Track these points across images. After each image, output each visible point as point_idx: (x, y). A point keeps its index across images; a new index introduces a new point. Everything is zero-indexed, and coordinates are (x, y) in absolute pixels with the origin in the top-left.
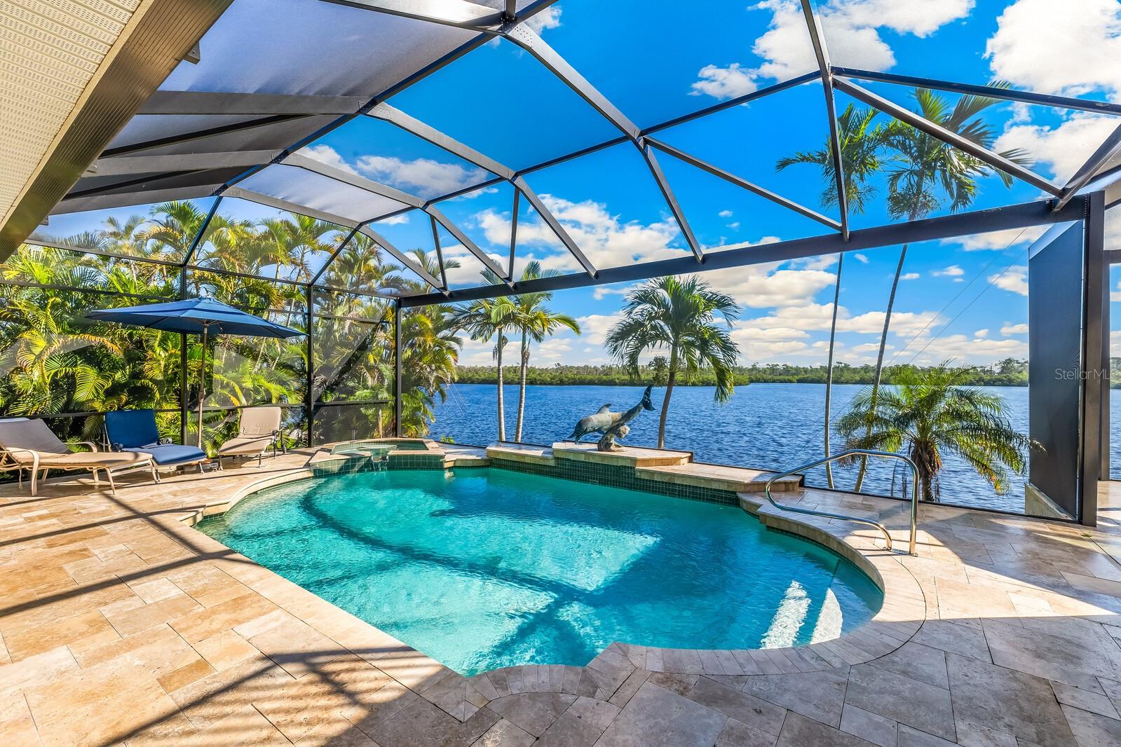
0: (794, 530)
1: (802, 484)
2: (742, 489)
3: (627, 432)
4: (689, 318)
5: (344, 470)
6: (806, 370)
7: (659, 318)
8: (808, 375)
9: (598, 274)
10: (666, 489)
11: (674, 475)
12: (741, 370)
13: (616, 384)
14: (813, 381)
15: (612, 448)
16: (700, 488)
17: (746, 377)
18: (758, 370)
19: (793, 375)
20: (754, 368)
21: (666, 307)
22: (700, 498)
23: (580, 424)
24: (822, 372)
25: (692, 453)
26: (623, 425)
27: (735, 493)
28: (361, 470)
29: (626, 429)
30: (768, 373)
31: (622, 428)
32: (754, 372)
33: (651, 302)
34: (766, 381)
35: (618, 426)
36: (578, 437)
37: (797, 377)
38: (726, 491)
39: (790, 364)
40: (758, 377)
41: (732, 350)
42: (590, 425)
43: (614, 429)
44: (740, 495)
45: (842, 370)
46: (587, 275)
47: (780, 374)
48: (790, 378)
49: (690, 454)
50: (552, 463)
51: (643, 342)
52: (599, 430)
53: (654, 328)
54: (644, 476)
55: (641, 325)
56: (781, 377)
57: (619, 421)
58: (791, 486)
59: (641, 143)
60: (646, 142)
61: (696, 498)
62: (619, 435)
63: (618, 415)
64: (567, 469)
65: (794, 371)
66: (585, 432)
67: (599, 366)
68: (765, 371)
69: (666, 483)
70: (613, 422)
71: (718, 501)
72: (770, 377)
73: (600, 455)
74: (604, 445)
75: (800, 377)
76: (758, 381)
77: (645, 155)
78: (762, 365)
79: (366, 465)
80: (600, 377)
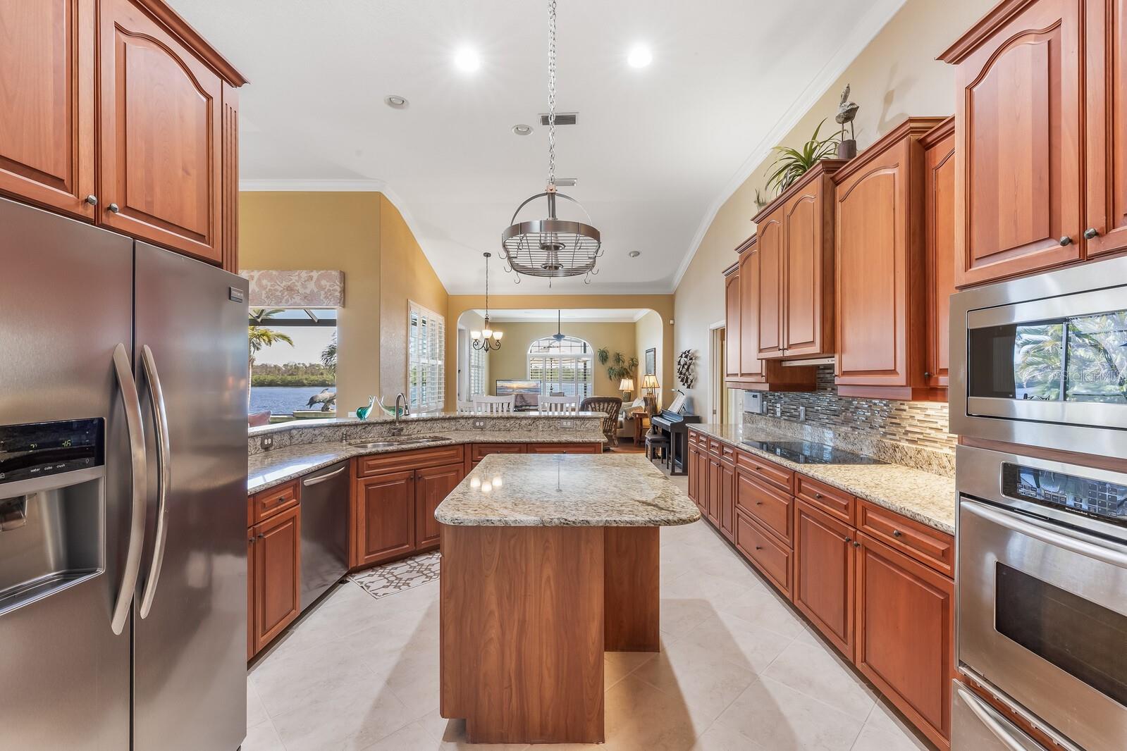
9: (319, 320)
13: (303, 385)
23: (312, 399)
36: (311, 405)
46: (313, 320)
52: (323, 401)
66: (315, 402)
67: (281, 365)
74: (326, 409)
80: (284, 377)
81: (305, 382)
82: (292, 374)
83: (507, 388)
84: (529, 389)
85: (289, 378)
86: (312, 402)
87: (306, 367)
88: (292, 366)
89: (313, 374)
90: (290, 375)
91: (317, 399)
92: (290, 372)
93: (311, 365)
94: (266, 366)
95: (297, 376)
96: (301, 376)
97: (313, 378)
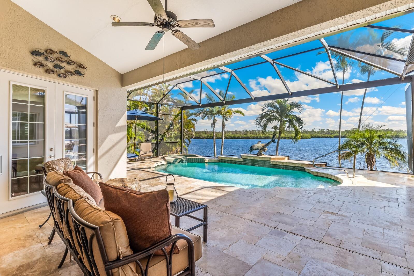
0: (322, 175)
1: (326, 165)
2: (306, 166)
3: (267, 150)
4: (286, 112)
5: (174, 162)
7: (275, 112)
9: (255, 99)
10: (281, 167)
11: (284, 162)
12: (306, 132)
15: (262, 155)
16: (292, 166)
17: (309, 135)
18: (315, 132)
19: (332, 134)
20: (313, 131)
21: (277, 108)
22: (292, 170)
23: (251, 147)
24: (346, 133)
25: (289, 157)
26: (265, 147)
27: (304, 167)
28: (179, 163)
29: (266, 149)
30: (320, 133)
31: (265, 149)
32: (313, 133)
33: (271, 106)
34: (318, 137)
35: (264, 148)
36: (251, 151)
37: (334, 135)
38: (301, 167)
39: (330, 129)
40: (314, 135)
41: (302, 123)
42: (255, 148)
43: (263, 149)
44: (305, 168)
46: (251, 99)
48: (330, 135)
49: (288, 157)
50: (242, 160)
51: (269, 120)
52: (258, 149)
53: (273, 116)
54: (274, 163)
55: (269, 115)
56: (326, 135)
57: (264, 146)
58: (322, 166)
59: (272, 63)
60: (274, 62)
61: (291, 170)
62: (264, 151)
64: (246, 162)
65: (332, 132)
66: (253, 150)
68: (318, 132)
69: (281, 165)
70: (262, 147)
71: (298, 170)
72: (320, 135)
73: (258, 157)
74: (259, 154)
75: (335, 135)
76: (315, 137)
77: (274, 66)
78: (317, 130)
79: (181, 161)
80: (242, 135)
81: (250, 137)
82: (245, 134)
85: (244, 136)
87: (250, 131)
88: (245, 131)
89: (253, 134)
90: (244, 135)
92: (245, 133)
93: (252, 131)
94: (237, 131)
95: (247, 135)
96: (248, 135)
97: (253, 136)
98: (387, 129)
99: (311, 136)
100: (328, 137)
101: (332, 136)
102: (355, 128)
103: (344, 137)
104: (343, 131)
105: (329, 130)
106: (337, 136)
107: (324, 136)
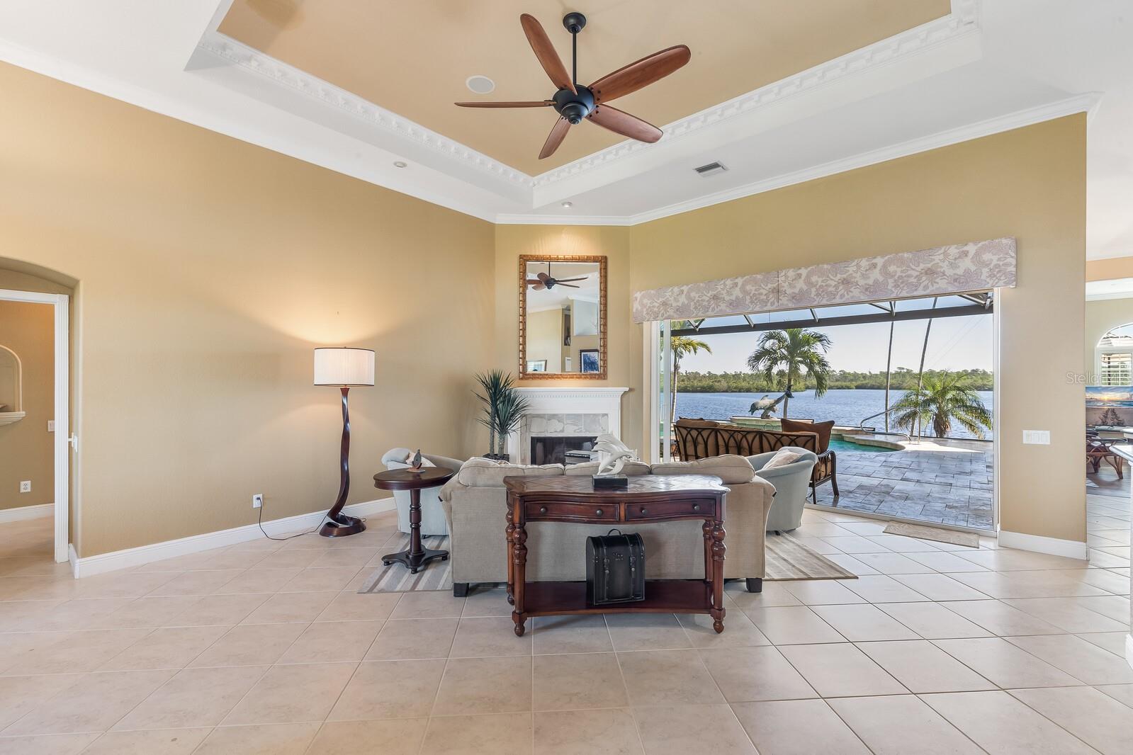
4: (800, 348)
6: (864, 376)
8: (867, 381)
9: (755, 325)
14: (872, 388)
15: (770, 418)
23: (753, 405)
24: (880, 378)
26: (775, 406)
31: (775, 408)
35: (773, 406)
36: (753, 412)
37: (855, 384)
43: (771, 408)
45: (904, 375)
46: (750, 325)
47: (837, 380)
48: (848, 384)
51: (774, 361)
52: (764, 408)
55: (770, 352)
56: (838, 384)
57: (774, 404)
62: (774, 411)
63: (772, 401)
65: (852, 377)
66: (757, 409)
70: (770, 404)
74: (766, 416)
75: (859, 383)
83: (1097, 401)
84: (1122, 403)
86: (754, 408)
91: (759, 406)
98: (973, 370)
99: (805, 384)
100: (842, 388)
101: (853, 386)
102: (903, 369)
103: (899, 388)
104: (876, 375)
105: (845, 373)
106: (863, 384)
107: (834, 386)
